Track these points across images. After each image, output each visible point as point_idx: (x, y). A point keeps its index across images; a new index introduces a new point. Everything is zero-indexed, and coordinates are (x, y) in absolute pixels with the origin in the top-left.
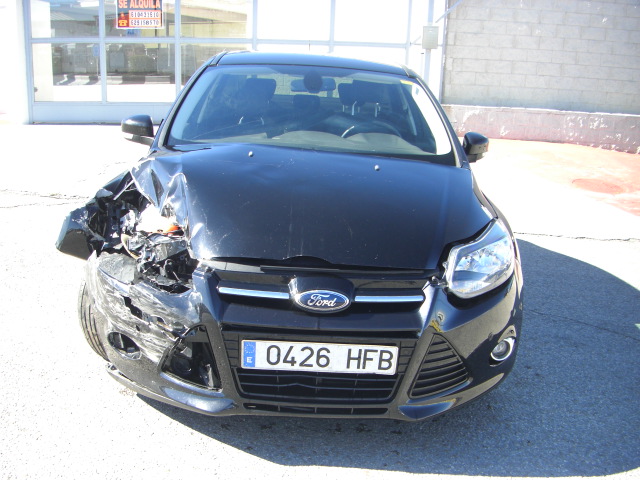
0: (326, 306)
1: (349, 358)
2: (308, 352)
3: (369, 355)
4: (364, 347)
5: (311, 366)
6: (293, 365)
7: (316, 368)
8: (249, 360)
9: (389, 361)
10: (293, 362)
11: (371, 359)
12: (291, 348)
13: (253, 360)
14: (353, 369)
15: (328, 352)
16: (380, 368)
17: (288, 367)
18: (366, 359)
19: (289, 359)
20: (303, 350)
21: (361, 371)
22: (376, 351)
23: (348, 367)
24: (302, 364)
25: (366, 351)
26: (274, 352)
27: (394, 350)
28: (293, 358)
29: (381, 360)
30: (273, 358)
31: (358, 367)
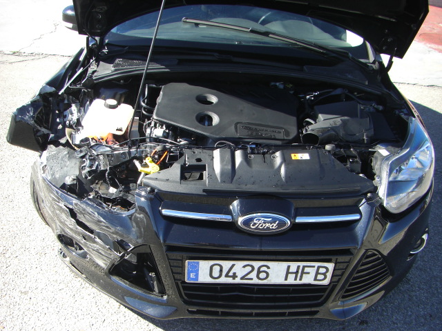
0: (268, 228)
1: (288, 273)
2: (249, 269)
3: (307, 270)
4: (302, 264)
5: (252, 279)
6: (234, 279)
7: (256, 281)
8: (192, 275)
9: (324, 274)
10: (234, 276)
11: (308, 273)
12: (233, 265)
13: (197, 275)
14: (291, 280)
15: (268, 268)
16: (315, 279)
17: (230, 280)
18: (303, 273)
19: (231, 274)
20: (244, 267)
21: (298, 282)
22: (314, 267)
23: (286, 279)
24: (242, 278)
25: (304, 267)
26: (216, 269)
27: (331, 266)
28: (235, 273)
29: (317, 273)
30: (216, 274)
31: (296, 279)
